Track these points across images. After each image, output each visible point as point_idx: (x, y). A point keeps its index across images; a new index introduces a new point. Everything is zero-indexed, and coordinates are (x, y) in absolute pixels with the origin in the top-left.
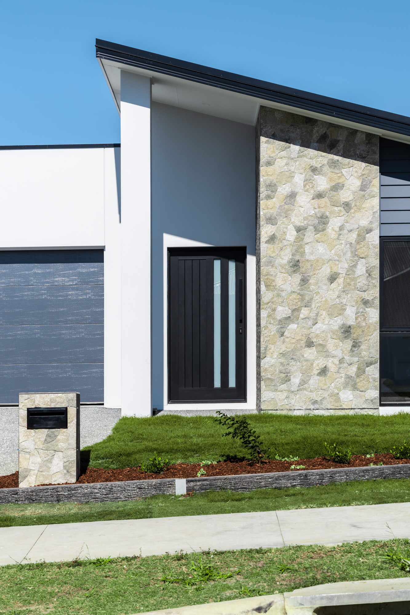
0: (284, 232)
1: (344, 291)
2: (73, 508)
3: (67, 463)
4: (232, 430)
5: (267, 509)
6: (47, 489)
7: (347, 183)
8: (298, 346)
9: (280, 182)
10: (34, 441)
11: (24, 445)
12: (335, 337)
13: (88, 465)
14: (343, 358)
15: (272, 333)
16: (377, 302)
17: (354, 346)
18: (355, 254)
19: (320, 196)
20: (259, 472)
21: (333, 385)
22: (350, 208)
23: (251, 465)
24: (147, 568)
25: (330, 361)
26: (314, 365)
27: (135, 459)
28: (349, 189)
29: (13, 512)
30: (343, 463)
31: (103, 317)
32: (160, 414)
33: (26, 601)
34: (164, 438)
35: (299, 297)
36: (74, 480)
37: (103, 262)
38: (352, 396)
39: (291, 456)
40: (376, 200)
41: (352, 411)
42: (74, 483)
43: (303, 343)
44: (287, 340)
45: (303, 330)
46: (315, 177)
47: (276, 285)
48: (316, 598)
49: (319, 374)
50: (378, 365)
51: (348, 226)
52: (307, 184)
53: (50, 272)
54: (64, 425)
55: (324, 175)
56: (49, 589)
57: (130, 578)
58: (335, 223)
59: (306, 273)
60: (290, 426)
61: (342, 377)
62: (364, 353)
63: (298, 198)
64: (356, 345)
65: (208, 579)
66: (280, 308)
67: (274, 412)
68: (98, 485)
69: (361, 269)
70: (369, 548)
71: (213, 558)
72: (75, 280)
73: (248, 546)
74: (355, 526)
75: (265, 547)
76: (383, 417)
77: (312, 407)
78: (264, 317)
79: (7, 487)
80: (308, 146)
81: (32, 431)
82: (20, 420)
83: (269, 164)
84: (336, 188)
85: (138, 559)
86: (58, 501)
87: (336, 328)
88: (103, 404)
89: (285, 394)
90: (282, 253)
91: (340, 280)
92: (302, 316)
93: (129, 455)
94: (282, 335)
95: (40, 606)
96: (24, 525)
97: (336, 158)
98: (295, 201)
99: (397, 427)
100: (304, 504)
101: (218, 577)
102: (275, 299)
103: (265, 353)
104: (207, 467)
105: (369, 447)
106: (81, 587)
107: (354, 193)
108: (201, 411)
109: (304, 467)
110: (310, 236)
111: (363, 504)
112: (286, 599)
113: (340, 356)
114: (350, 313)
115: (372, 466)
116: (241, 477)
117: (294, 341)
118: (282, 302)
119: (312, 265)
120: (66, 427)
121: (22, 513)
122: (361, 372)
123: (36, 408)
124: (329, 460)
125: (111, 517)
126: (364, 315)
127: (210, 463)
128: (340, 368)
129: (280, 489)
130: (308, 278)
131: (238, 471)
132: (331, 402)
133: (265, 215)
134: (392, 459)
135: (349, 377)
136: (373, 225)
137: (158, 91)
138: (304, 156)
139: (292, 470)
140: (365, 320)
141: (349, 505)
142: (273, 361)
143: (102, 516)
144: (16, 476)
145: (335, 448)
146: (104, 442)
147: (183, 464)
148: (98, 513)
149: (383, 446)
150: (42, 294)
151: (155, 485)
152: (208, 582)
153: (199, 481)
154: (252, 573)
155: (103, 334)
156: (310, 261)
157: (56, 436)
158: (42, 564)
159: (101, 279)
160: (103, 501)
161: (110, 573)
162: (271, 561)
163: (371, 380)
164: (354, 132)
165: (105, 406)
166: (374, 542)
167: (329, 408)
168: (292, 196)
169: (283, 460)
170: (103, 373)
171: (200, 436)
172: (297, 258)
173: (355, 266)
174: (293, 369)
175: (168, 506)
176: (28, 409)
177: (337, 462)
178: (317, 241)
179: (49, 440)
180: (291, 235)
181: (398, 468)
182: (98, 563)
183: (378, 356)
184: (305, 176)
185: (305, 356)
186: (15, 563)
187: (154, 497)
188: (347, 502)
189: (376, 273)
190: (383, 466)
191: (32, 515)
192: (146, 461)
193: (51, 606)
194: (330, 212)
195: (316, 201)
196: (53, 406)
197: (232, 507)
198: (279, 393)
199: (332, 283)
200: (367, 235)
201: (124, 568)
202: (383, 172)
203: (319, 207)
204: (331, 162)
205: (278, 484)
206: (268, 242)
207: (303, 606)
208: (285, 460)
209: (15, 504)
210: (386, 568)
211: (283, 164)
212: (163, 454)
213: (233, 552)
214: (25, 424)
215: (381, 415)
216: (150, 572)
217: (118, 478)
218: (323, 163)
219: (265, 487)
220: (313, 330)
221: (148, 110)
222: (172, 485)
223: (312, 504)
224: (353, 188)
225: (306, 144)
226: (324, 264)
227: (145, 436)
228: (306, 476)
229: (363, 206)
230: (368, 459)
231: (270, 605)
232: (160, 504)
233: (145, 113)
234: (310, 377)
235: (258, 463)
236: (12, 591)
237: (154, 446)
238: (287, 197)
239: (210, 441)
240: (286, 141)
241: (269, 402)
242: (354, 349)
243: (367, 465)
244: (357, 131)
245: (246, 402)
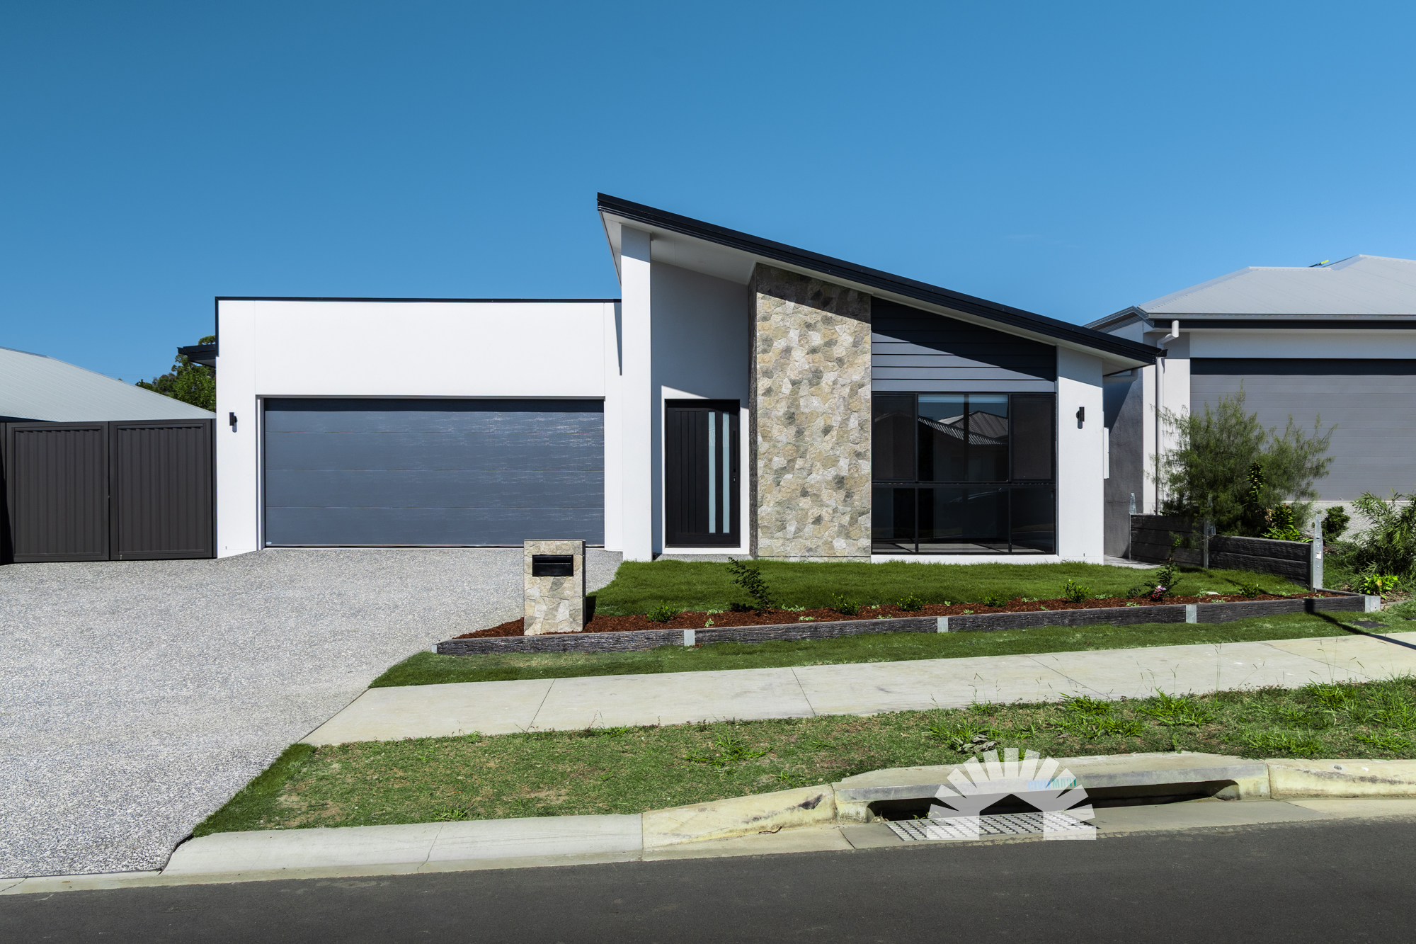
0: (780, 386)
1: (837, 443)
2: (579, 659)
3: (574, 611)
4: (741, 578)
5: (781, 665)
6: (554, 638)
7: (840, 340)
8: (794, 495)
9: (776, 337)
10: (539, 588)
11: (529, 592)
12: (829, 487)
13: (594, 612)
14: (837, 508)
15: (769, 483)
16: (869, 454)
17: (847, 496)
18: (847, 408)
19: (814, 351)
20: (768, 624)
21: (827, 533)
22: (843, 364)
23: (759, 615)
24: (668, 741)
25: (824, 510)
26: (809, 514)
27: (641, 606)
28: (842, 345)
29: (519, 662)
30: (851, 615)
31: (604, 464)
32: (659, 559)
33: (534, 783)
34: (667, 584)
35: (794, 448)
36: (580, 629)
37: (603, 412)
38: (845, 544)
39: (797, 606)
40: (868, 357)
41: (845, 558)
42: (580, 632)
43: (798, 493)
44: (783, 489)
45: (798, 480)
46: (809, 332)
47: (772, 437)
48: (871, 791)
49: (814, 523)
50: (870, 515)
51: (841, 381)
52: (802, 339)
53: (552, 421)
54: (569, 572)
55: (818, 331)
56: (561, 767)
57: (650, 756)
58: (828, 377)
59: (801, 425)
60: (790, 574)
61: (835, 526)
62: (856, 503)
63: (793, 353)
64: (849, 495)
65: (739, 759)
66: (776, 459)
67: (771, 559)
68: (606, 634)
69: (853, 423)
70: (908, 719)
71: (739, 729)
72: (577, 428)
73: (776, 716)
74: (882, 690)
75: (794, 717)
76: (874, 564)
77: (807, 554)
78: (760, 467)
79: (512, 635)
80: (803, 303)
81: (538, 578)
82: (525, 567)
83: (765, 319)
84: (830, 343)
85: (657, 730)
86: (565, 650)
87: (830, 478)
88: (603, 547)
89: (781, 542)
90: (778, 405)
91: (834, 433)
92: (797, 466)
93: (634, 602)
94: (778, 485)
95: (551, 792)
96: (530, 679)
97: (830, 314)
98: (790, 355)
99: (894, 576)
100: (820, 660)
101: (750, 756)
102: (771, 450)
103: (762, 502)
104: (714, 616)
105: (873, 598)
106: (595, 766)
107: (847, 349)
108: (697, 555)
109: (813, 618)
110: (804, 390)
111: (880, 661)
112: (836, 792)
113: (834, 506)
114: (844, 464)
115: (881, 619)
116: (751, 628)
117: (789, 490)
118: (778, 453)
119: (806, 418)
120: (572, 574)
121: (528, 664)
122: (854, 521)
123: (541, 555)
124: (836, 612)
125: (621, 671)
126: (856, 467)
127: (716, 612)
128: (834, 517)
129: (790, 641)
130: (803, 430)
131: (746, 622)
132: (825, 550)
133: (761, 368)
134: (899, 611)
135: (842, 526)
136: (865, 381)
137: (656, 246)
138: (799, 312)
139: (801, 621)
140: (857, 471)
141: (866, 662)
142: (769, 509)
143: (611, 669)
144: (521, 622)
145: (843, 599)
146: (608, 587)
147: (688, 612)
148: (606, 665)
149: (887, 597)
150: (545, 442)
151: (663, 635)
152: (738, 762)
153: (708, 632)
154: (785, 751)
155: (604, 481)
156: (806, 413)
157: (562, 584)
158: (550, 734)
159: (601, 428)
160: (611, 651)
161: (627, 747)
162: (804, 735)
163: (863, 529)
164: (846, 291)
165: (605, 549)
166: (912, 712)
167: (823, 555)
168: (788, 350)
169: (790, 610)
170: (604, 517)
171: (703, 583)
172: (792, 410)
173: (848, 419)
174: (789, 517)
175: (677, 659)
176: (533, 556)
177: (845, 613)
178: (812, 395)
179: (554, 587)
180: (787, 388)
181: (908, 621)
182: (613, 733)
183: (870, 506)
184: (800, 331)
185: (800, 505)
186: (521, 732)
187: (661, 648)
188: (863, 659)
189: (869, 427)
190: (892, 619)
191: (539, 666)
192: (652, 609)
193: (563, 791)
194: (824, 367)
195: (810, 356)
196: (558, 553)
197: (744, 661)
198: (776, 540)
199: (825, 435)
200: (860, 390)
201: (642, 741)
202: (874, 330)
203: (813, 362)
204: (824, 318)
205: (788, 635)
206: (764, 394)
207: (855, 801)
208: (792, 611)
209: (520, 653)
210: (933, 747)
211: (779, 320)
212: (668, 602)
213: (761, 723)
214: (531, 571)
215: (872, 562)
216: (672, 747)
217: (625, 627)
218: (817, 319)
219: (775, 638)
220: (808, 480)
221: (648, 265)
222: (681, 635)
223: (827, 659)
224: (846, 344)
225: (800, 300)
226: (818, 417)
227: (648, 583)
228: (816, 628)
229: (856, 362)
230: (875, 610)
231: (818, 799)
232: (667, 657)
233: (645, 267)
234: (805, 525)
235: (765, 613)
236: (519, 769)
237: (659, 593)
238: (783, 351)
239: (714, 588)
240: (782, 297)
241: (765, 549)
242: (847, 499)
243: (874, 617)
244: (849, 289)
245: (740, 547)
